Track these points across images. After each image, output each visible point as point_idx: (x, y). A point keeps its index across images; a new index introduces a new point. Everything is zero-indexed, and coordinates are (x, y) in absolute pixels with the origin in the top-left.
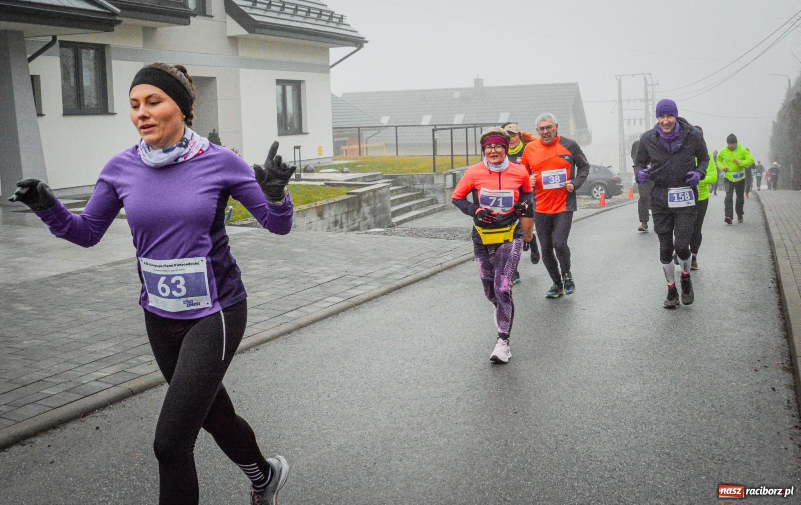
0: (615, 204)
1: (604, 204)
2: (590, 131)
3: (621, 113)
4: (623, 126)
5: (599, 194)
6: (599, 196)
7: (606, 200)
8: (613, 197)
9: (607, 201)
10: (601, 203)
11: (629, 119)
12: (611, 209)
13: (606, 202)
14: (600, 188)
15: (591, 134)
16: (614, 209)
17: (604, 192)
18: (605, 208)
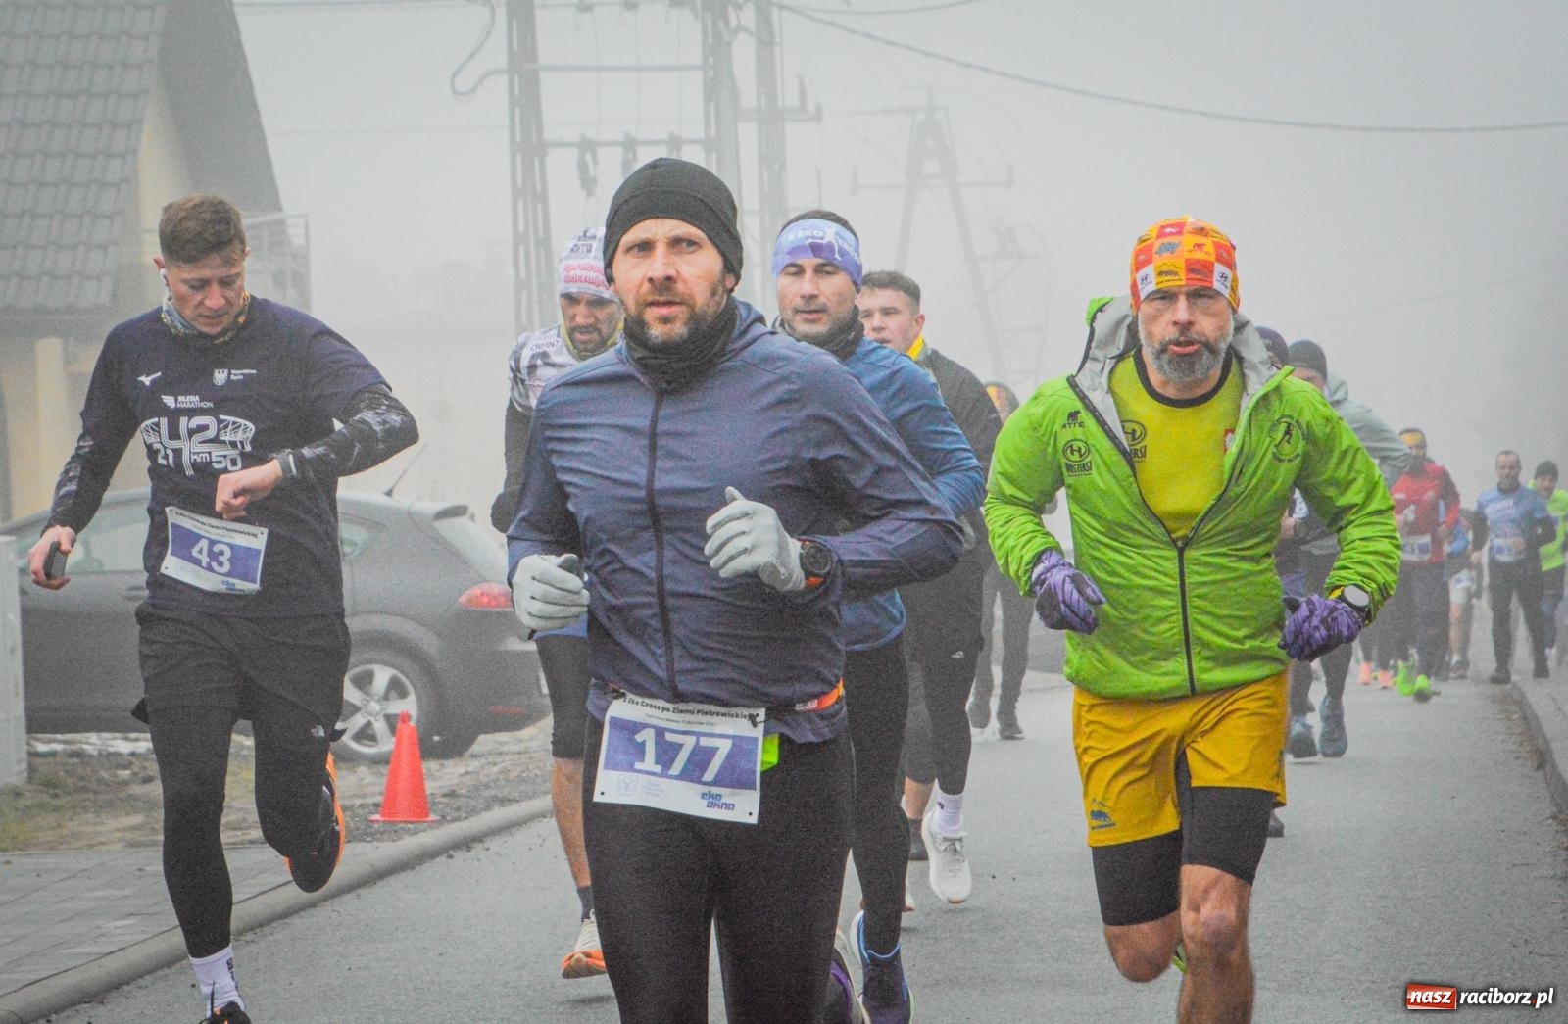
0: (504, 801)
1: (420, 808)
2: (295, 234)
3: (526, 100)
4: (543, 198)
5: (380, 726)
6: (373, 738)
7: (430, 766)
8: (484, 742)
9: (442, 776)
10: (391, 792)
11: (587, 146)
12: (466, 843)
13: (430, 787)
14: (382, 676)
15: (302, 256)
16: (494, 844)
17: (408, 706)
18: (429, 838)
